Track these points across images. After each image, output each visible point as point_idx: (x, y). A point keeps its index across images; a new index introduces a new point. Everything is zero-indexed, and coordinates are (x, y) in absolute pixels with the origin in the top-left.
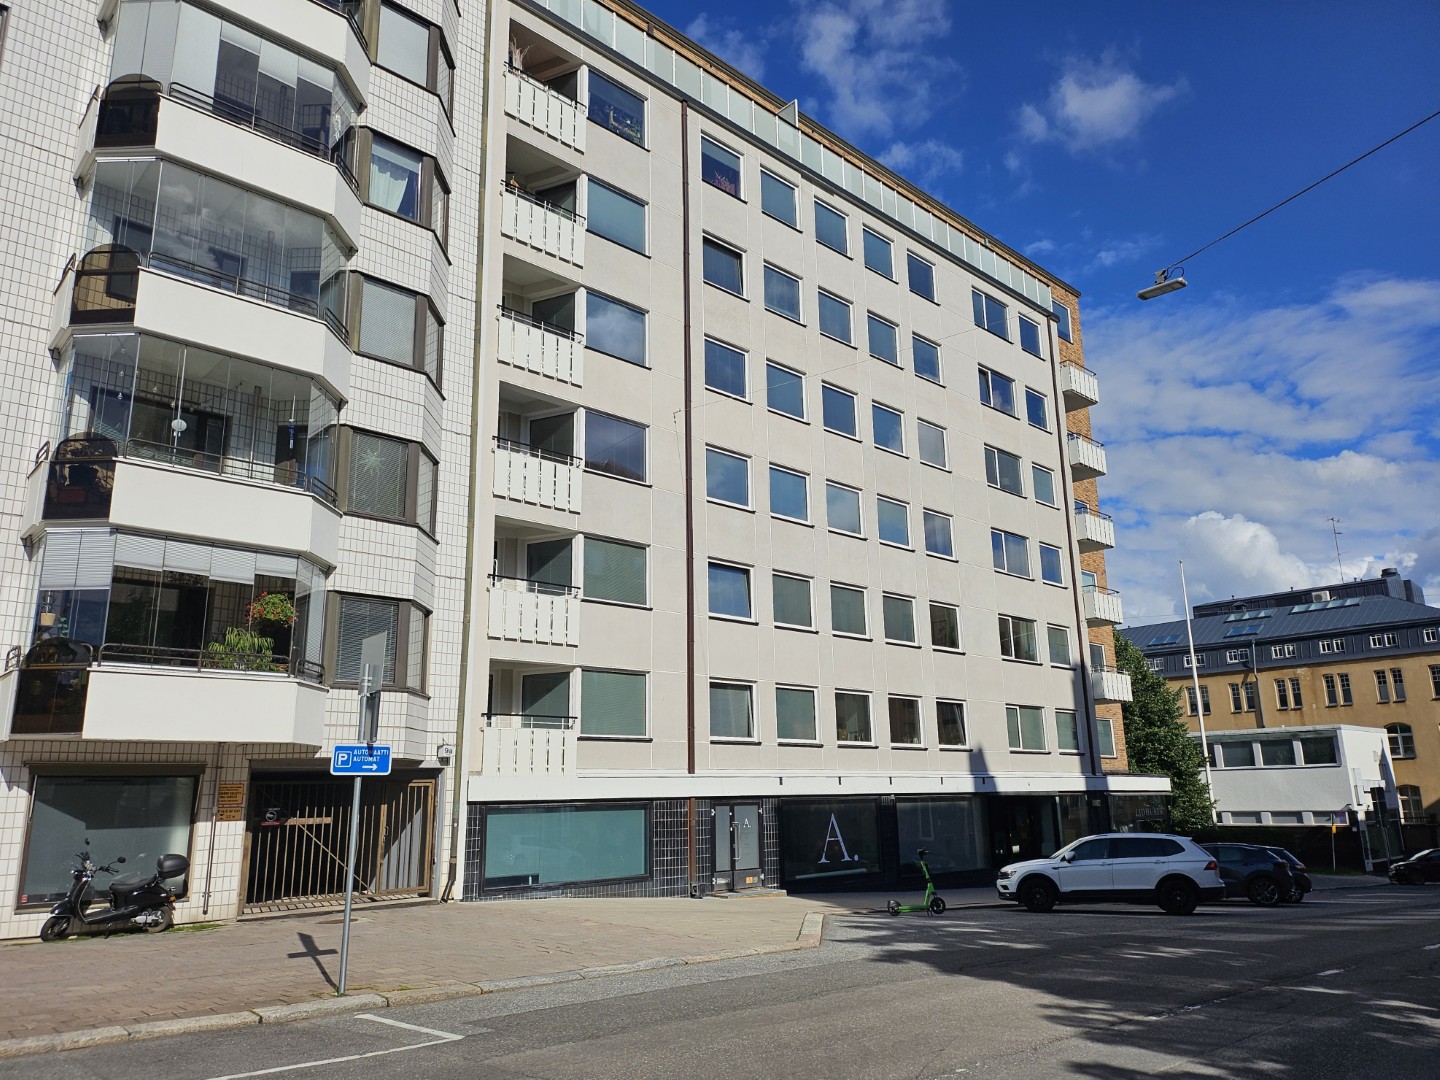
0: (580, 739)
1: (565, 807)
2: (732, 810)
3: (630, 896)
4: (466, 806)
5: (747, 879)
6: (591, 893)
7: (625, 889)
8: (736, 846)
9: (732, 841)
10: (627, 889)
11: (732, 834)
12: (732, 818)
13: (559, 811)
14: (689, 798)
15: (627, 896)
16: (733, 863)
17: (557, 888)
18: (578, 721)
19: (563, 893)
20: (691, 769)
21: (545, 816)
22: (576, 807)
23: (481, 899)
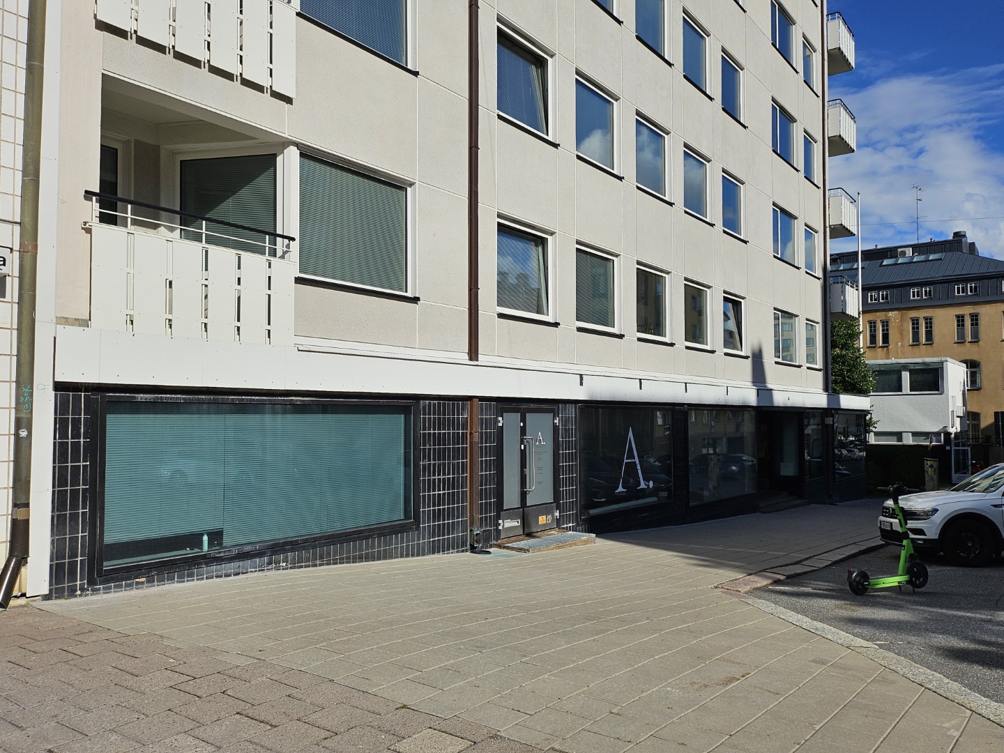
0: (299, 281)
1: (274, 404)
2: (523, 419)
3: (385, 558)
4: (51, 394)
5: (540, 518)
6: (321, 557)
7: (377, 545)
8: (527, 471)
9: (523, 465)
10: (379, 546)
11: (523, 453)
12: (523, 431)
13: (262, 412)
14: (470, 398)
15: (379, 559)
16: (523, 495)
17: (260, 554)
18: (295, 246)
19: (270, 563)
20: (473, 353)
21: (233, 420)
22: (292, 404)
23: (95, 591)
